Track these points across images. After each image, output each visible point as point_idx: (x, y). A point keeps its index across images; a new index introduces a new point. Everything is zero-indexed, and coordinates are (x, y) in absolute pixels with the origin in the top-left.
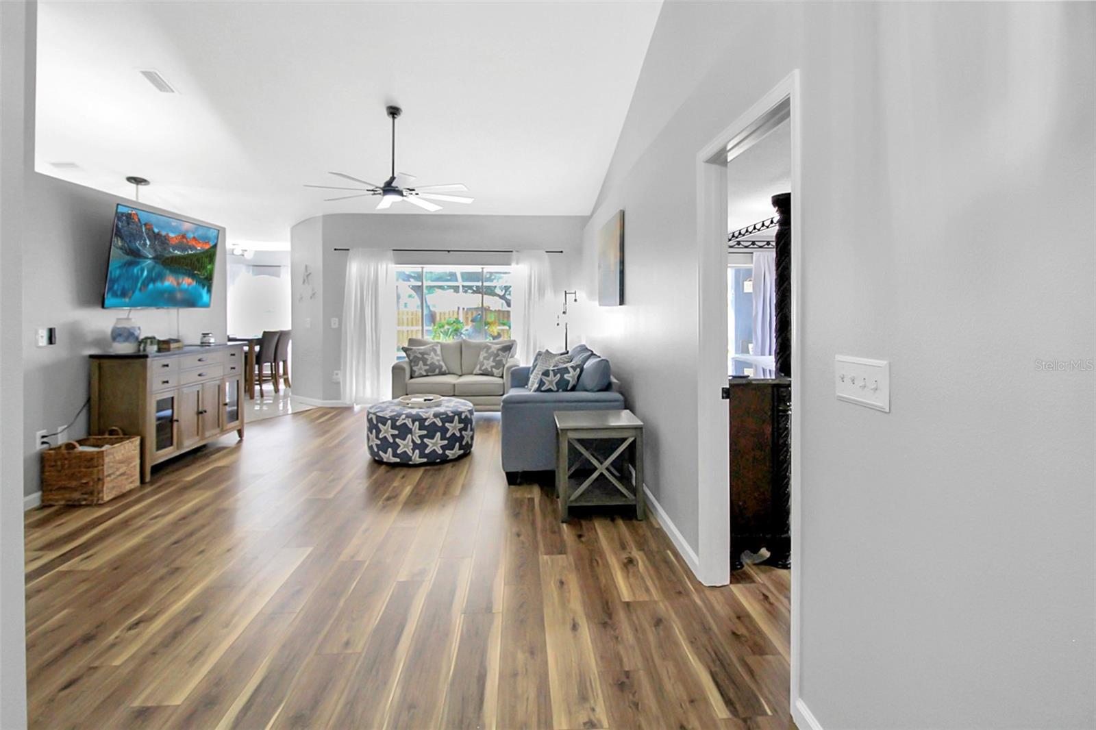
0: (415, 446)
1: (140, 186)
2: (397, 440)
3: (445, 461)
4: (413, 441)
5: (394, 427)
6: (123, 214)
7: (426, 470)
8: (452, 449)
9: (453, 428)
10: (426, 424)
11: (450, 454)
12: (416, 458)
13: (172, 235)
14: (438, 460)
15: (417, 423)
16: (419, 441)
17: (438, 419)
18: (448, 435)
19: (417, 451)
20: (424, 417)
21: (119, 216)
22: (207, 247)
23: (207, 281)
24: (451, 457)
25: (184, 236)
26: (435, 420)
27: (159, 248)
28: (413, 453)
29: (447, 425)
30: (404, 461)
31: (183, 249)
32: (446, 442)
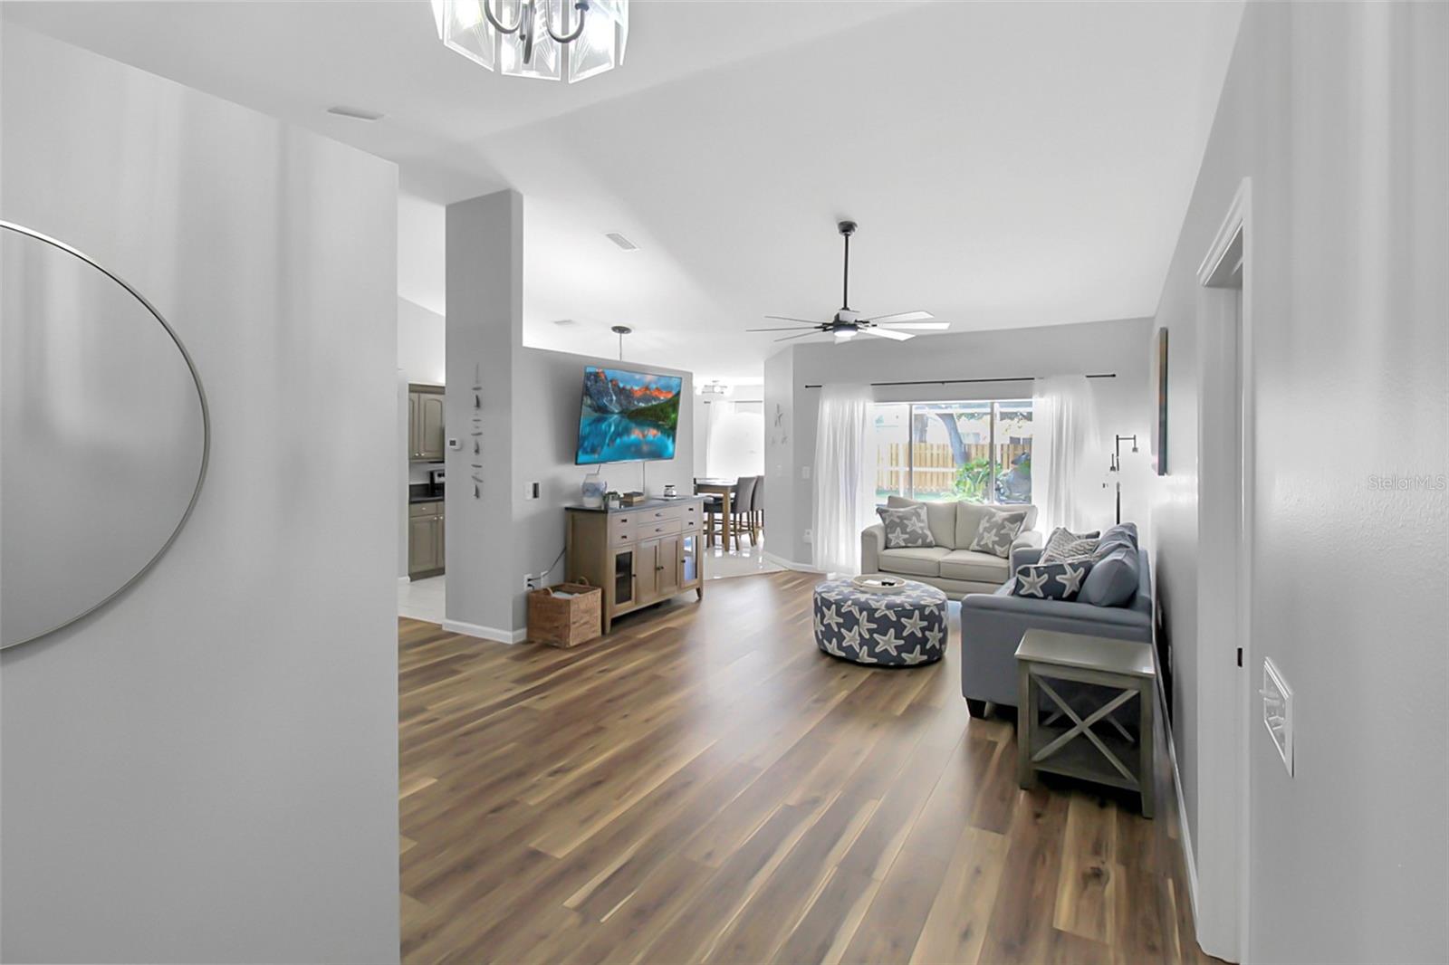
0: (863, 642)
1: (623, 335)
2: (842, 630)
3: (901, 666)
4: (860, 635)
5: (839, 613)
6: (591, 374)
7: (874, 674)
8: (912, 652)
9: (913, 626)
10: (877, 615)
11: (908, 658)
12: (864, 657)
13: (636, 388)
14: (892, 664)
15: (865, 613)
16: (867, 636)
17: (892, 611)
18: (905, 634)
19: (865, 648)
20: (874, 607)
21: (588, 376)
22: (670, 396)
23: (671, 431)
24: (909, 662)
25: (647, 388)
26: (887, 612)
27: (624, 402)
28: (861, 649)
29: (903, 620)
30: (851, 657)
31: (646, 399)
32: (902, 642)
